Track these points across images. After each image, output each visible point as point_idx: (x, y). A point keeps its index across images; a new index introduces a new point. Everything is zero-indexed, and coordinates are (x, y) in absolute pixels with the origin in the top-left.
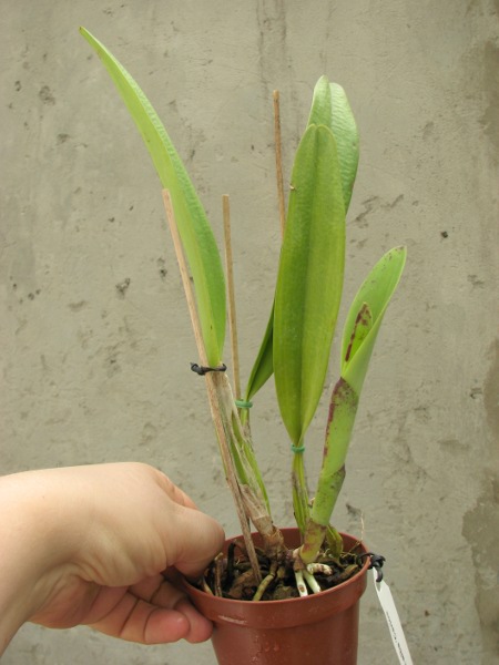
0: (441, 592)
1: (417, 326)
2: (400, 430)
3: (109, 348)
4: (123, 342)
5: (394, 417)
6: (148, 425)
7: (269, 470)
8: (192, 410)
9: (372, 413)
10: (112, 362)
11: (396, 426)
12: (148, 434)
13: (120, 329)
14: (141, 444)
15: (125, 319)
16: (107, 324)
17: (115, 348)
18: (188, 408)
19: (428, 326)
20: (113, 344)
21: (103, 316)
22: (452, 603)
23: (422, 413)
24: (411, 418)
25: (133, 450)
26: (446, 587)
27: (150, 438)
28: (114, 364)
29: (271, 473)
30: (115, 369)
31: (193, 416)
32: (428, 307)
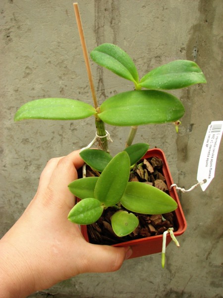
0: (162, 138)
1: (158, 18)
2: (148, 67)
3: (6, 30)
4: (13, 26)
5: (145, 61)
6: (27, 68)
7: (87, 86)
8: (49, 60)
9: (135, 59)
10: (8, 37)
11: (146, 65)
12: (27, 72)
13: (11, 19)
14: (24, 77)
15: (14, 14)
16: (4, 17)
17: (9, 29)
18: (47, 58)
19: (163, 18)
20: (8, 27)
21: (2, 13)
22: (167, 142)
23: (158, 59)
24: (153, 61)
25: (20, 80)
26: (165, 136)
27: (28, 74)
28: (9, 38)
29: (88, 88)
30: (9, 40)
31: (50, 62)
32: (164, 9)
